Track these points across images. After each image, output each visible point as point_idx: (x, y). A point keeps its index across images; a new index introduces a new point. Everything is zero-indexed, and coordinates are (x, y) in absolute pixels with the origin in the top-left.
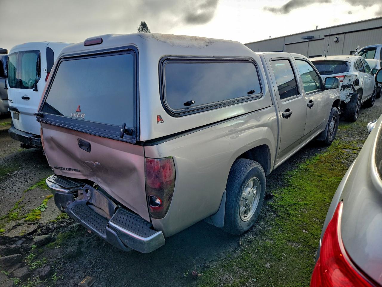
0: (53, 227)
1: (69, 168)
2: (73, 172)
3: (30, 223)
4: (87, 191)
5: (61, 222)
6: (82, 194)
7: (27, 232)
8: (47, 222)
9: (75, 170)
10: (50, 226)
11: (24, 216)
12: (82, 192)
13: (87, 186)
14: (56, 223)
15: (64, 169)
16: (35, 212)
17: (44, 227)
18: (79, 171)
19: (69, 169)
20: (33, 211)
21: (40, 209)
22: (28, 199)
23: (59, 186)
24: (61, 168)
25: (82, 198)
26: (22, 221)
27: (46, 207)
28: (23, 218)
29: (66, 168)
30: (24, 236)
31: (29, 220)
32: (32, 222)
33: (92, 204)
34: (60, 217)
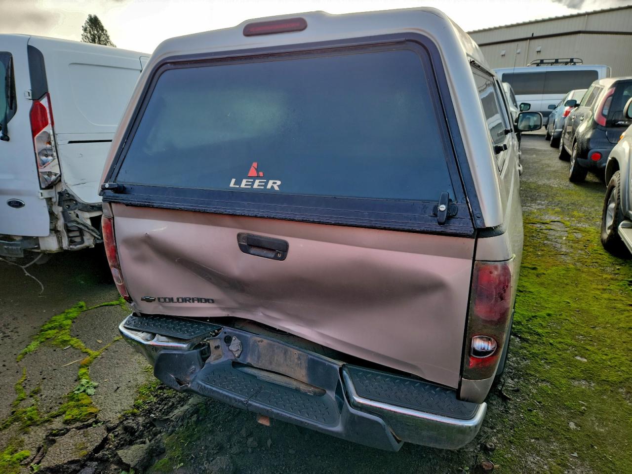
0: (138, 424)
1: (184, 296)
2: (196, 304)
3: (78, 424)
4: (228, 340)
5: (150, 411)
6: (217, 347)
7: (91, 448)
8: (119, 415)
9: (200, 300)
10: (130, 423)
11: (54, 412)
12: (217, 343)
13: (227, 329)
14: (139, 416)
15: (171, 300)
16: (78, 400)
17: (116, 427)
18: (213, 301)
19: (185, 300)
20: (71, 398)
21: (84, 391)
22: (38, 373)
23: (164, 338)
24: (162, 300)
25: (219, 356)
26: (57, 424)
27: (96, 384)
28: (56, 416)
29: (178, 299)
30: (91, 458)
31: (75, 420)
32: (85, 423)
33: (249, 366)
34: (140, 401)
